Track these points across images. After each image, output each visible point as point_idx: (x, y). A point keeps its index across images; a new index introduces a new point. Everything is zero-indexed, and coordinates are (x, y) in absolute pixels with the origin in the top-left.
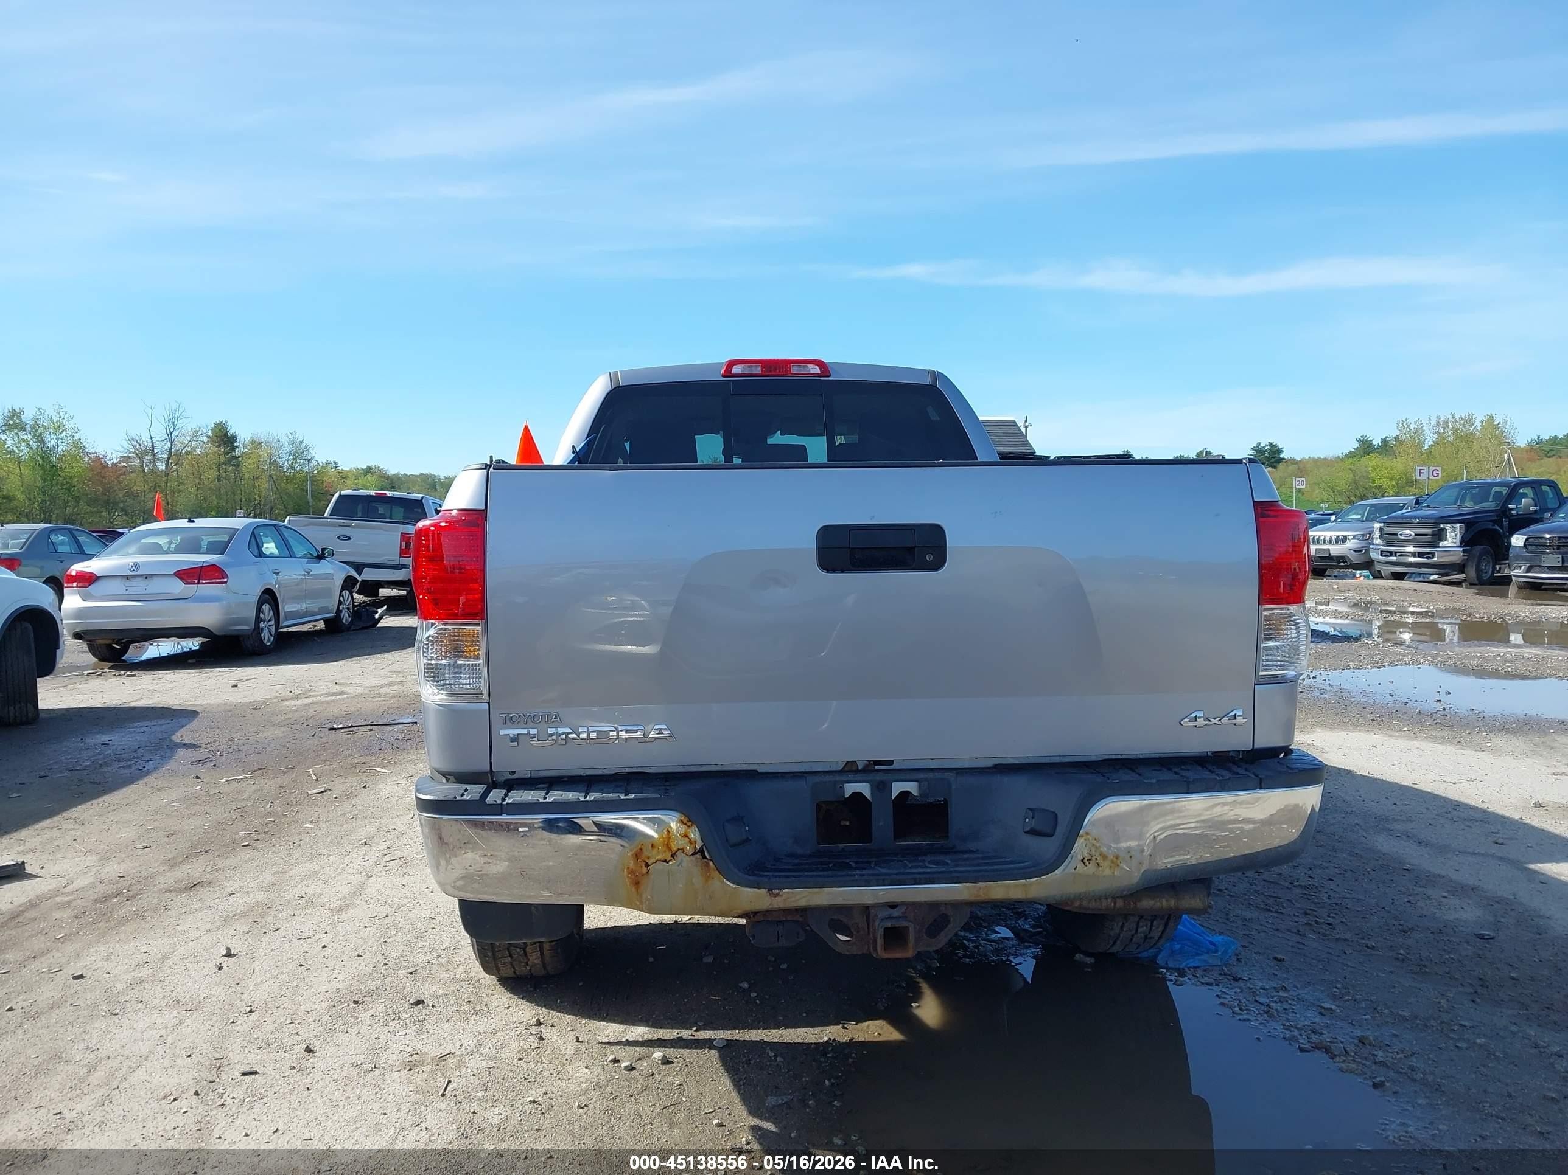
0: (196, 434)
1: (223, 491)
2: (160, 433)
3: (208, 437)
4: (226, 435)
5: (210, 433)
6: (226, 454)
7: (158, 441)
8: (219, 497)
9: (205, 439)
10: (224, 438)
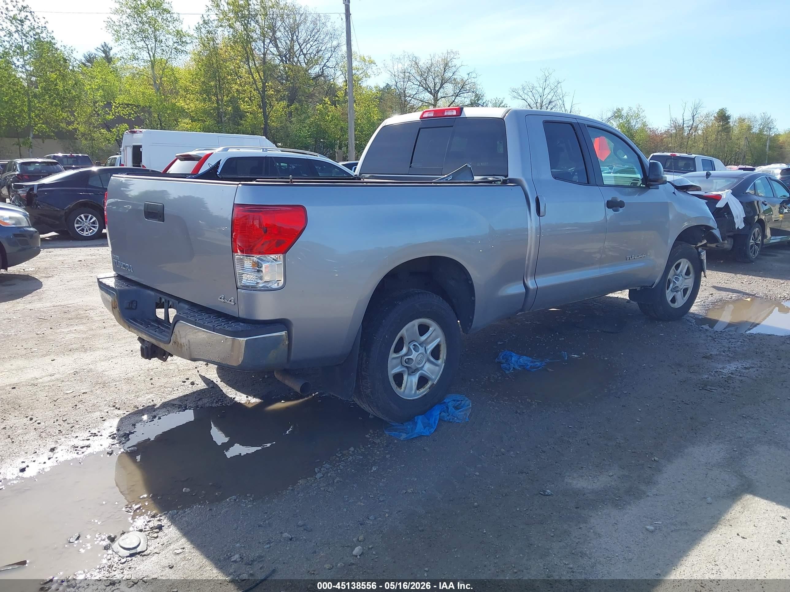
0: (707, 116)
1: (718, 146)
2: (688, 116)
3: (714, 117)
4: (724, 115)
5: (716, 115)
6: (722, 126)
7: (686, 120)
8: (715, 150)
9: (713, 118)
10: (723, 117)
